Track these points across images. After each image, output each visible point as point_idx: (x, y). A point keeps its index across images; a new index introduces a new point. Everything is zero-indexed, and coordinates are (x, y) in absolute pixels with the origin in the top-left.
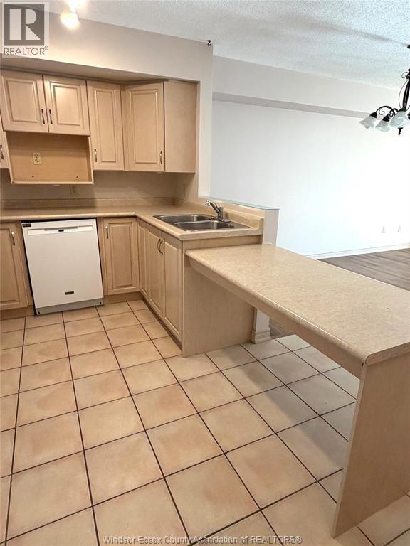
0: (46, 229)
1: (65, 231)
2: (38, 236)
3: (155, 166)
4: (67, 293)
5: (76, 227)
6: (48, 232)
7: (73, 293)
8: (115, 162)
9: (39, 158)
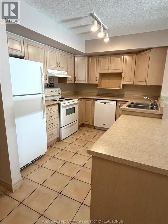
0: (101, 102)
1: (106, 104)
2: (98, 104)
3: (143, 83)
4: (103, 124)
5: (109, 103)
6: (101, 103)
7: (105, 124)
8: (130, 81)
9: (109, 80)
